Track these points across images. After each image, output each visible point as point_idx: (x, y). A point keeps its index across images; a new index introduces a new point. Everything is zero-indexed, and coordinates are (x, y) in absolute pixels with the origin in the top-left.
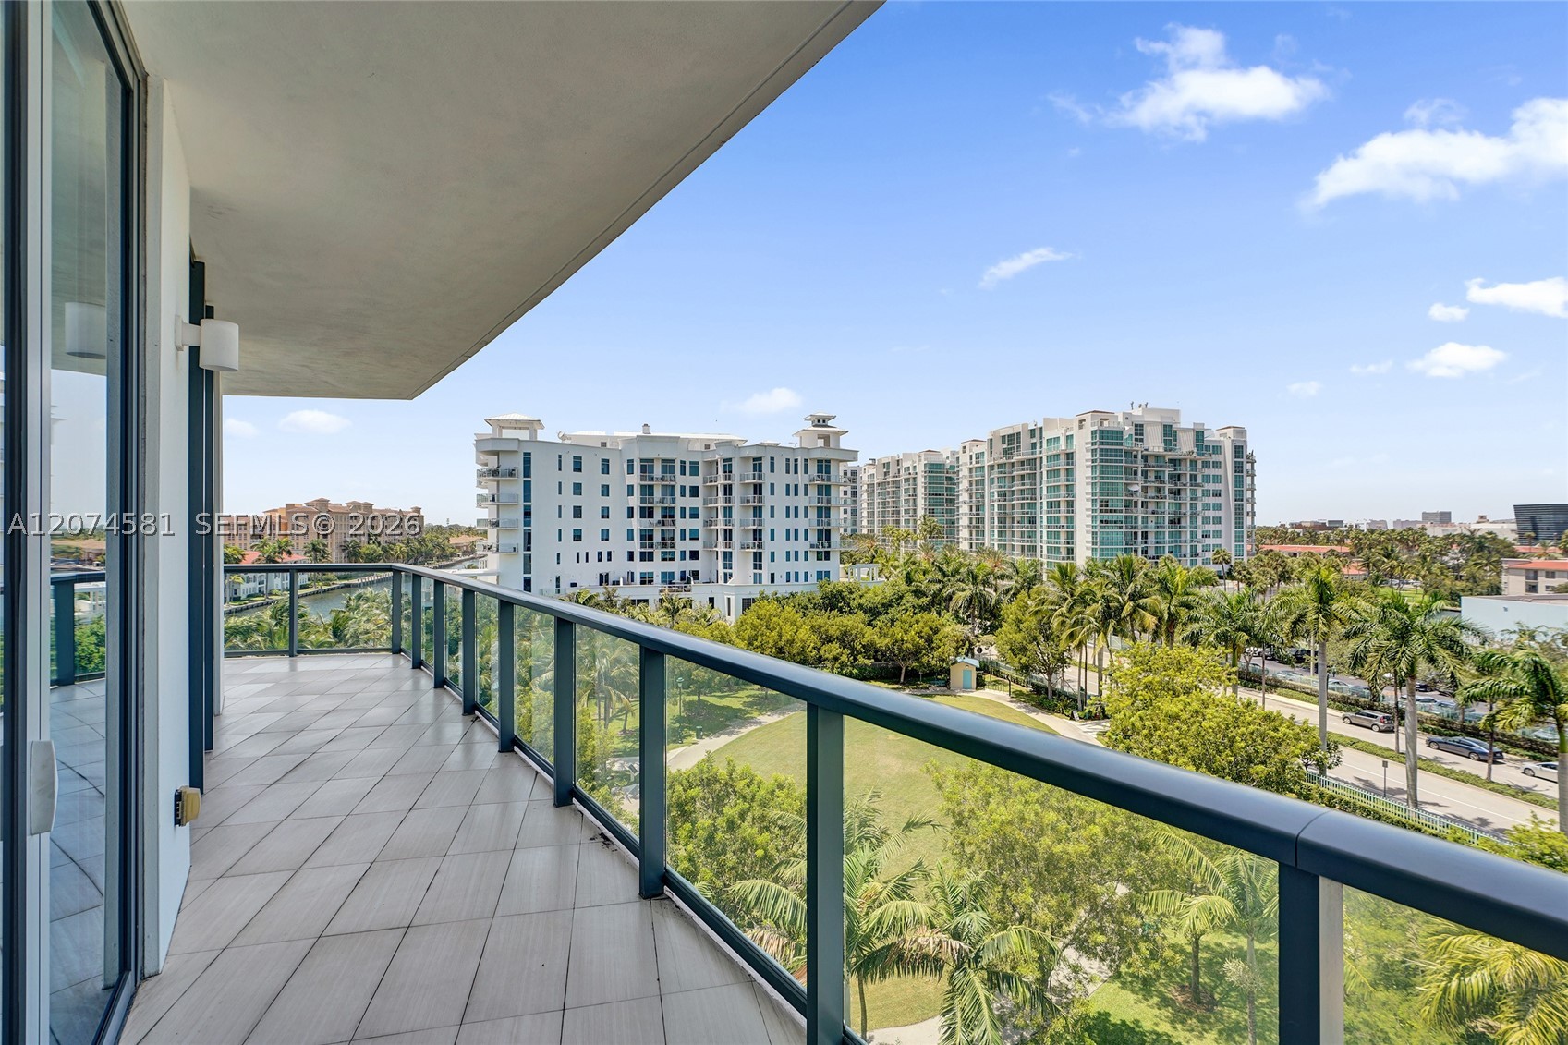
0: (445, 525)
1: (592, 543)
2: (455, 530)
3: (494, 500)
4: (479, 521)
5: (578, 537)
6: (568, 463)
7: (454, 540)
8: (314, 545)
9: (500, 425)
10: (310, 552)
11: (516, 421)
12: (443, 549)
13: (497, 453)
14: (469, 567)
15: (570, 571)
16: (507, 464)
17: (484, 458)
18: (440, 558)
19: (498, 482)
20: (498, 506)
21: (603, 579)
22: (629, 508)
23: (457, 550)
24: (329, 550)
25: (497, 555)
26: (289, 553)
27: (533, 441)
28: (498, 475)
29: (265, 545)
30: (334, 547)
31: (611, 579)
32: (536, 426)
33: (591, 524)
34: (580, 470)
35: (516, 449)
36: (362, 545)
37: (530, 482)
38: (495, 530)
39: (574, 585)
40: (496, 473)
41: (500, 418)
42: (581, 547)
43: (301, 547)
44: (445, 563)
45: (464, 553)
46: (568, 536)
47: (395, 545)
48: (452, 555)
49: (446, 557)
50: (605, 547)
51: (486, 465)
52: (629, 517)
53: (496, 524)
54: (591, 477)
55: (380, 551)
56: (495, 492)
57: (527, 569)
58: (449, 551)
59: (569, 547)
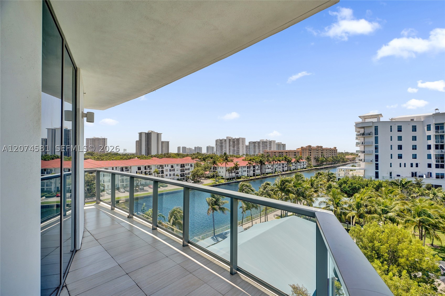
0: (344, 152)
1: (408, 160)
2: (347, 154)
3: (363, 144)
4: (357, 151)
5: (400, 157)
6: (395, 129)
7: (347, 157)
8: (308, 158)
9: (364, 118)
10: (307, 159)
11: (371, 115)
12: (343, 159)
13: (364, 128)
14: (353, 166)
15: (396, 170)
16: (367, 131)
17: (358, 130)
18: (342, 162)
19: (364, 138)
20: (364, 146)
21: (414, 175)
22: (428, 145)
23: (348, 160)
24: (311, 159)
25: (364, 163)
26: (302, 159)
27: (379, 122)
28: (364, 135)
29: (297, 157)
30: (313, 158)
31: (418, 175)
32: (380, 116)
33: (407, 152)
34: (401, 131)
35: (372, 125)
36: (320, 158)
37: (378, 137)
38: (363, 154)
39: (398, 176)
40: (363, 134)
41: (364, 115)
42: (402, 161)
43: (305, 158)
44: (344, 164)
45: (350, 161)
46: (395, 157)
47: (329, 158)
48: (346, 161)
49: (344, 162)
50: (414, 162)
51: (359, 132)
52: (428, 149)
53: (364, 152)
54: (407, 134)
55: (325, 159)
56: (363, 141)
57: (377, 168)
58: (345, 160)
59: (395, 161)
